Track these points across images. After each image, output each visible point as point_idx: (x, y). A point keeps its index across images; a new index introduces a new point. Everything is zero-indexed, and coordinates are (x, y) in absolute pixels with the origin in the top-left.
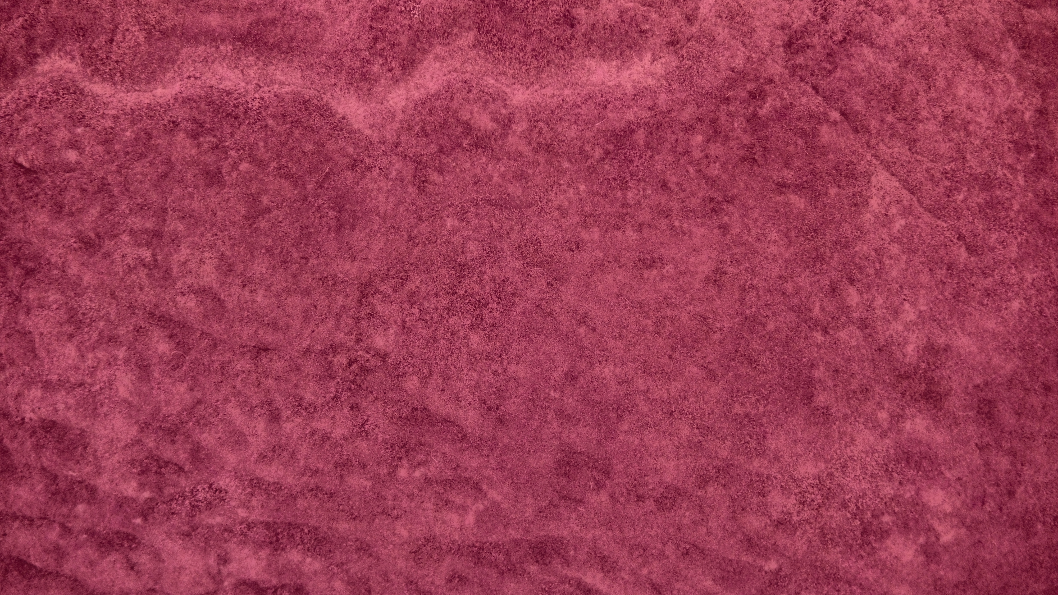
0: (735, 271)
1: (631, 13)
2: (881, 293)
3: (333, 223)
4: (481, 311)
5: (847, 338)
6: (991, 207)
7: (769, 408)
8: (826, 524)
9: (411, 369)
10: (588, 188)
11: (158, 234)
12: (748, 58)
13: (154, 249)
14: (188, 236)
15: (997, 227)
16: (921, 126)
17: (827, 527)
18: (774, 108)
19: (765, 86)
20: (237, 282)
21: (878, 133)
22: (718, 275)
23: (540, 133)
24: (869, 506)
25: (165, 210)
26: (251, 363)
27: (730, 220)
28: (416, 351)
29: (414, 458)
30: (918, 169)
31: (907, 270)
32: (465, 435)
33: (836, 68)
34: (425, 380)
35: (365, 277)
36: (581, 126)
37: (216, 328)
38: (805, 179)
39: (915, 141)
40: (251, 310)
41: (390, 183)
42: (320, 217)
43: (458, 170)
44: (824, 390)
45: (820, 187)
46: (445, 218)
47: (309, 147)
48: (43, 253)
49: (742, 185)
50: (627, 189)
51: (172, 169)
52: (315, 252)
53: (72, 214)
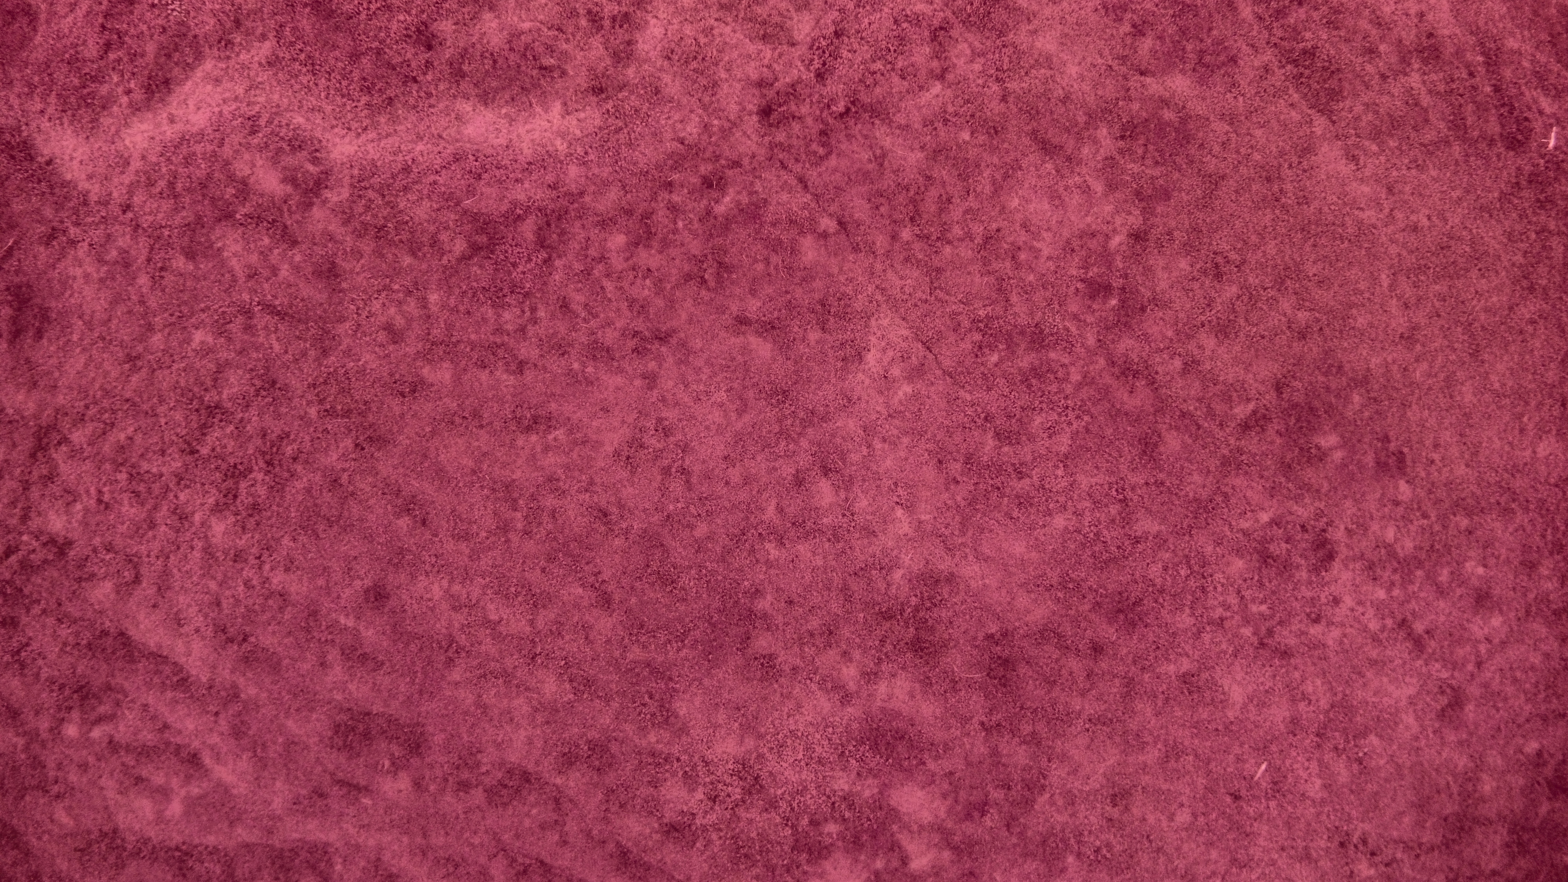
0: (659, 446)
1: (526, 38)
2: (865, 492)
4: (237, 483)
5: (809, 554)
6: (1038, 376)
7: (682, 654)
8: (742, 831)
9: (103, 570)
12: (705, 126)
15: (1044, 406)
16: (948, 249)
17: (743, 836)
18: (738, 203)
19: (727, 171)
21: (888, 254)
22: (633, 449)
23: (368, 208)
24: (808, 807)
27: (660, 367)
28: (118, 542)
29: (93, 709)
30: (938, 313)
31: (906, 459)
32: (184, 680)
33: (830, 153)
34: (124, 588)
35: (46, 417)
38: (776, 314)
39: (939, 270)
41: (105, 268)
43: (225, 254)
45: (796, 329)
46: (190, 329)
49: (684, 315)
50: (503, 306)
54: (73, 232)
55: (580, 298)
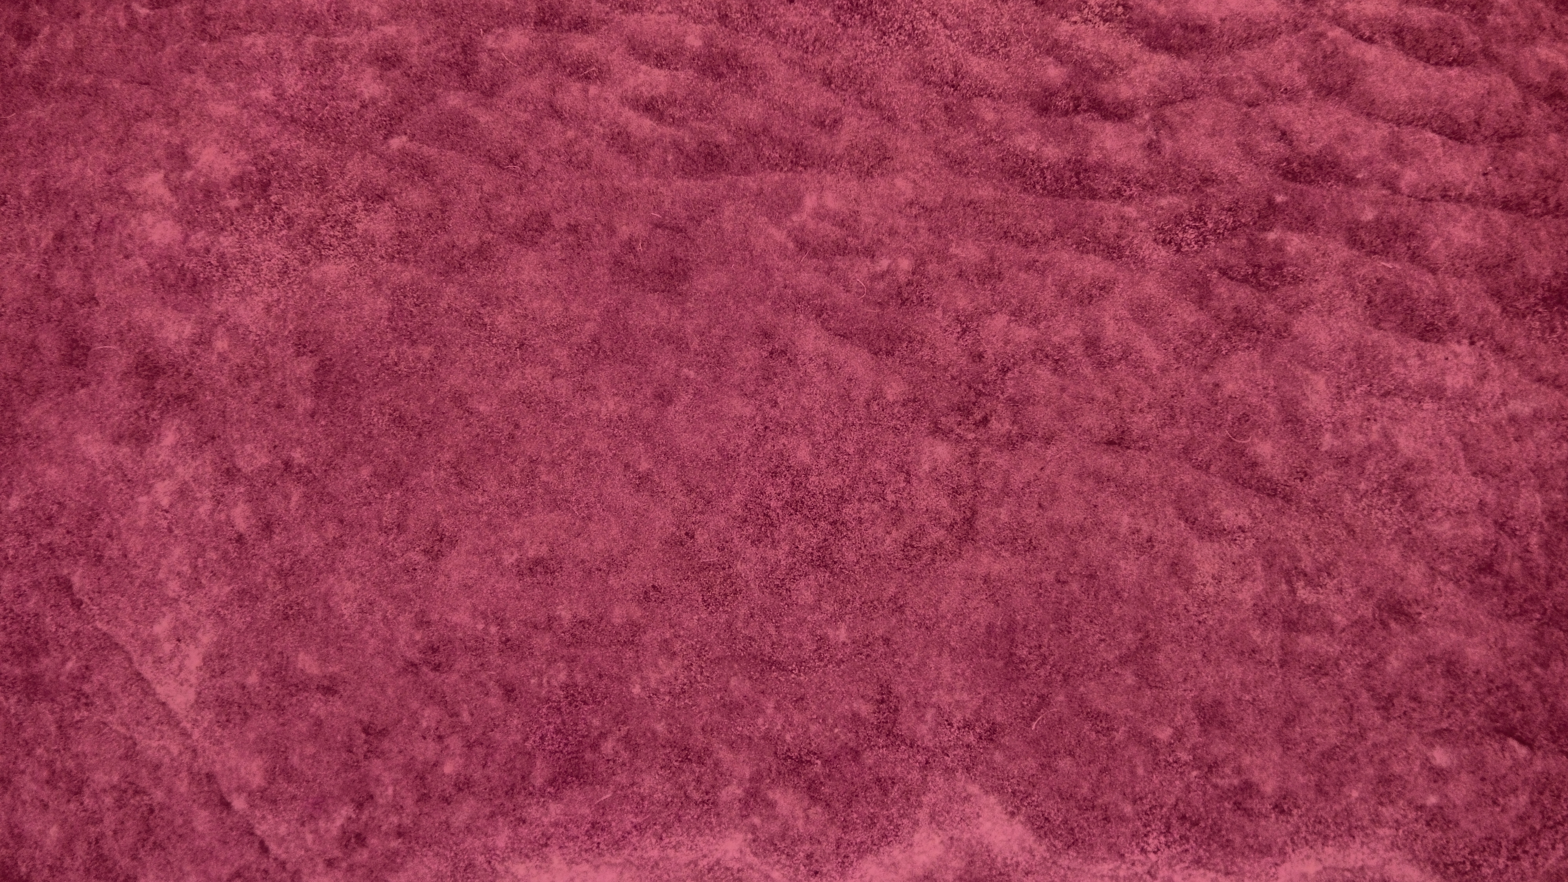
0: (411, 554)
2: (200, 521)
3: (1020, 637)
4: (793, 496)
5: (257, 454)
6: (30, 649)
7: (382, 354)
8: (317, 197)
9: (896, 411)
10: (628, 687)
11: (1291, 625)
13: (1294, 601)
14: (1243, 621)
15: (26, 619)
16: (115, 780)
17: (316, 192)
18: (329, 817)
19: (340, 855)
20: (1162, 547)
21: (177, 772)
22: (436, 548)
24: (255, 220)
25: (1283, 664)
26: (1131, 423)
27: (411, 635)
28: (890, 437)
29: (889, 285)
30: (126, 711)
32: (818, 316)
34: (877, 395)
35: (969, 550)
36: (633, 792)
37: (1187, 476)
38: (294, 700)
39: (126, 757)
40: (1137, 503)
41: (934, 700)
42: (1040, 646)
43: (830, 721)
44: (299, 380)
45: (272, 686)
46: (848, 641)
47: (1065, 764)
48: (1469, 597)
49: (390, 691)
50: (568, 686)
51: (1279, 733)
52: (1046, 591)
53: (1430, 660)
54: (971, 739)
55: (493, 701)
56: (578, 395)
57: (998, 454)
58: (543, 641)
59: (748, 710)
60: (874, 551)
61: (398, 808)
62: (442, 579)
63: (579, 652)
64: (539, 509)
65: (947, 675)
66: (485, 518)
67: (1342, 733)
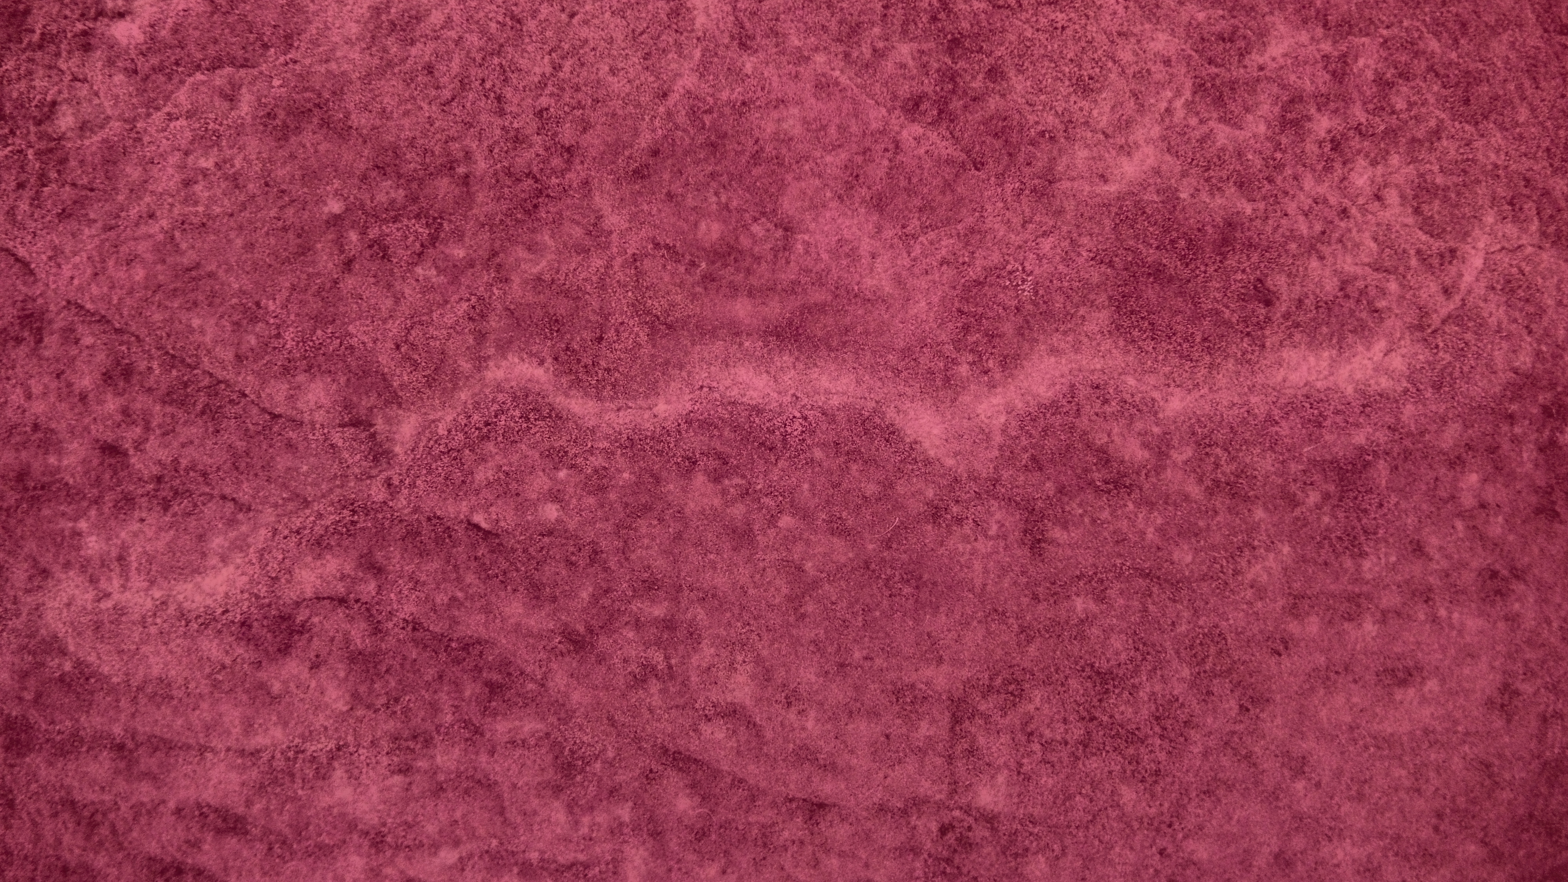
0: (1531, 690)
1: (1360, 284)
3: (909, 605)
4: (1137, 749)
9: (1034, 844)
10: (1294, 551)
11: (669, 624)
13: (666, 649)
14: (709, 627)
20: (777, 699)
22: (1506, 696)
23: (1217, 465)
25: (680, 589)
26: (803, 829)
28: (1038, 813)
34: (1055, 862)
35: (956, 690)
36: (1282, 454)
37: (754, 772)
40: (798, 742)
41: (990, 543)
42: (890, 596)
43: (1089, 521)
46: (1074, 597)
47: (871, 489)
48: (512, 659)
49: (1536, 550)
50: (1360, 555)
51: (686, 525)
52: (883, 649)
53: (554, 599)
54: (955, 509)
55: (1434, 541)
56: (1375, 864)
57: (929, 793)
58: (1390, 599)
59: (1172, 532)
60: (1051, 688)
61: (1515, 440)
62: (1497, 664)
63: (1350, 587)
64: (1405, 738)
65: (978, 566)
66: (1460, 728)
67: (636, 530)
